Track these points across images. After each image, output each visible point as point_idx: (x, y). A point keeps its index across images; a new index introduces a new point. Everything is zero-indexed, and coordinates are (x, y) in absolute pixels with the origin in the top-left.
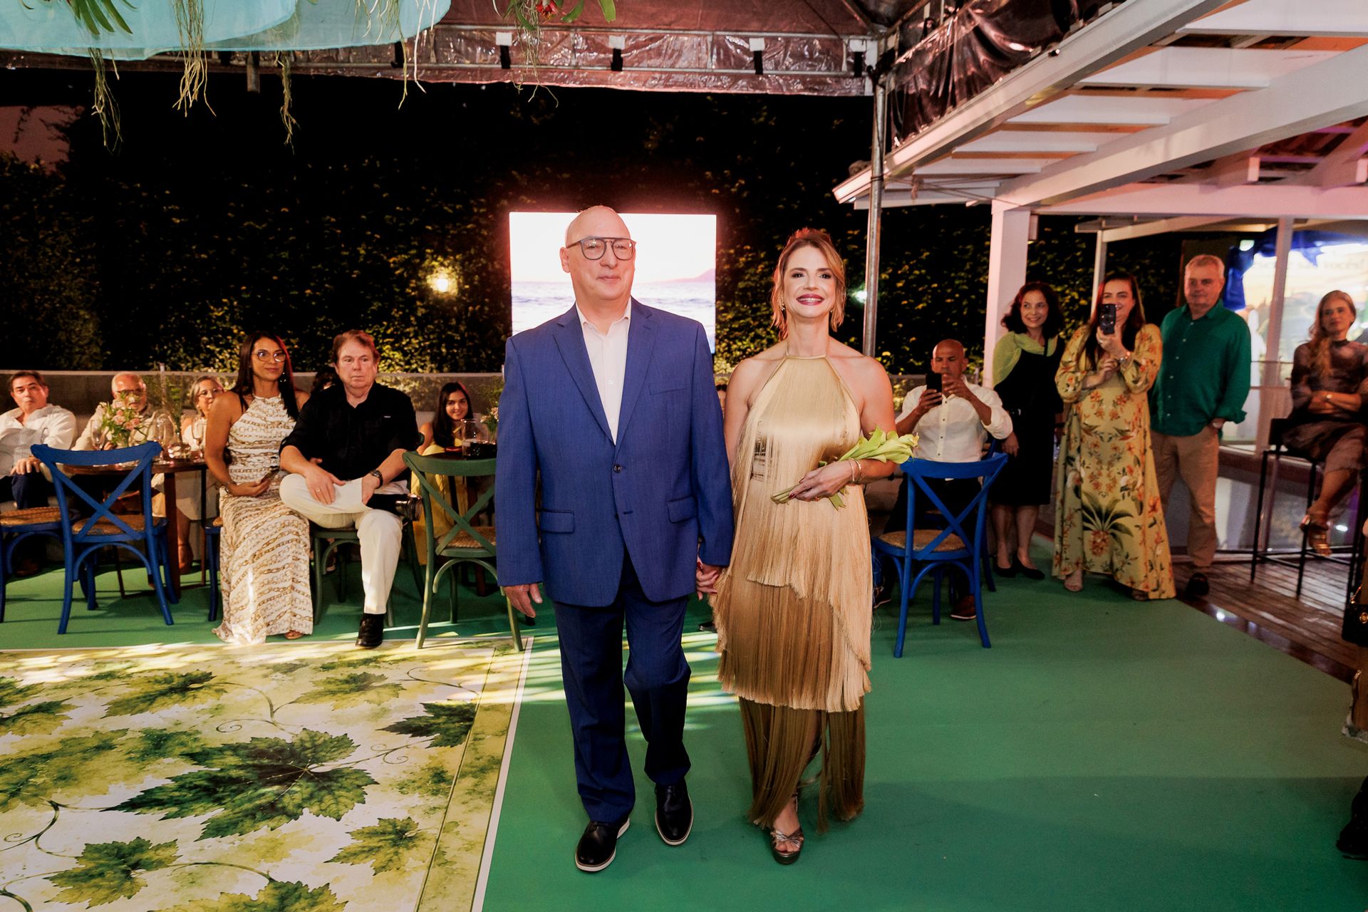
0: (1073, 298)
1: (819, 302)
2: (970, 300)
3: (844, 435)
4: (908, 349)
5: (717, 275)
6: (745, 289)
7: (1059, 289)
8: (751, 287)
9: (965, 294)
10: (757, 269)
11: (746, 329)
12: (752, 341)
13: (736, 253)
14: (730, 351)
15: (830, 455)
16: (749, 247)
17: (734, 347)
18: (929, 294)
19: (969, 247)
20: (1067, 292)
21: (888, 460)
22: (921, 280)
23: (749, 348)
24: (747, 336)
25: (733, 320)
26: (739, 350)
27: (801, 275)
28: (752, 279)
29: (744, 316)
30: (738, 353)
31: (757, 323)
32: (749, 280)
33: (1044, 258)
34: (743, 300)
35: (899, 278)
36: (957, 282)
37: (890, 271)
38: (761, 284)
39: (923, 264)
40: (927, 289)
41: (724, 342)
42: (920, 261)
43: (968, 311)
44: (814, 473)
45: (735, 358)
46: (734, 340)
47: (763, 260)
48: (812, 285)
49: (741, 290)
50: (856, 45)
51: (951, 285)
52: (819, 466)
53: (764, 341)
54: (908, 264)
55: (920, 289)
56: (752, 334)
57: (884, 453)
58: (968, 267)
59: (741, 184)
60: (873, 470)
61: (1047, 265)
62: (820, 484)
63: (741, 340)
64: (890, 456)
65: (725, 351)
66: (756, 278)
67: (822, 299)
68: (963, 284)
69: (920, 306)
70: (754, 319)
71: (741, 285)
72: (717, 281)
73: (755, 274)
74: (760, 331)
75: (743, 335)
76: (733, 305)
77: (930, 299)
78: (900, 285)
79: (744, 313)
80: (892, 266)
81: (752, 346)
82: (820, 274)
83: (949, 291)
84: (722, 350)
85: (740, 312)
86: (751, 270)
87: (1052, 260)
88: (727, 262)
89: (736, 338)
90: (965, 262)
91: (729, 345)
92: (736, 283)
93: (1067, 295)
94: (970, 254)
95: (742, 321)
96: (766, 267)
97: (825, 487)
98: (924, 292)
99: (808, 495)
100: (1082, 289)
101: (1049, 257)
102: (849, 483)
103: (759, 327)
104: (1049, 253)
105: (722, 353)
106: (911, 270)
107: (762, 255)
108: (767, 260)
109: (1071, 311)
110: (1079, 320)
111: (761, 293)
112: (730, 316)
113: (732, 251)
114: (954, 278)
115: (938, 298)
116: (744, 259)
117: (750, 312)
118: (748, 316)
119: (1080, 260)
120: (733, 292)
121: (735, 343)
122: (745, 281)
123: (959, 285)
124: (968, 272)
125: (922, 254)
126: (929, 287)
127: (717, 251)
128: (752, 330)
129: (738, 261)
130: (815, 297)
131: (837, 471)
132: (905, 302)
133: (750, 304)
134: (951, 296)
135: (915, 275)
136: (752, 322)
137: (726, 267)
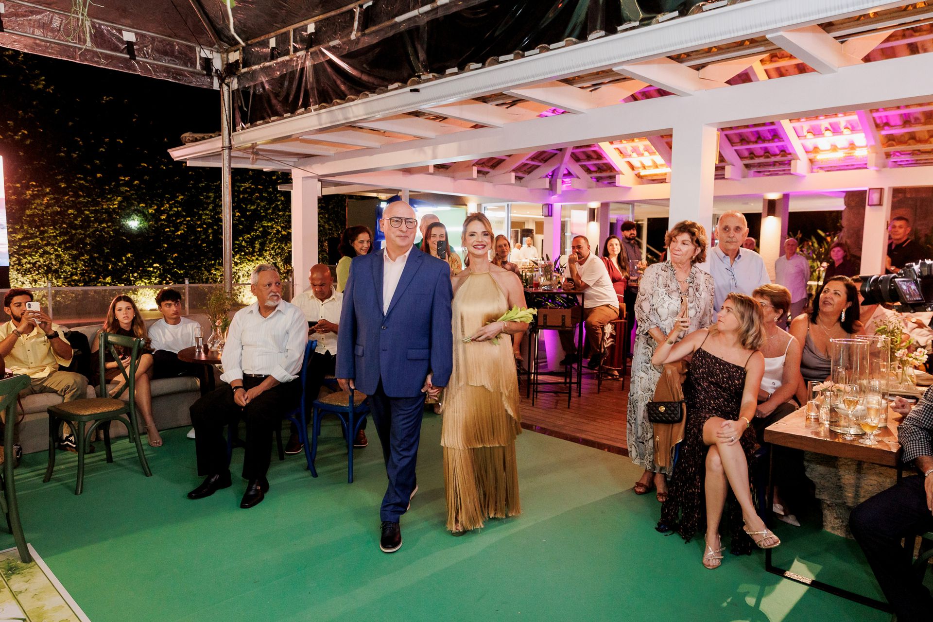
0: (278, 230)
1: (484, 247)
2: (213, 229)
3: (499, 309)
4: (172, 262)
5: (6, 204)
6: (32, 216)
7: (269, 224)
8: (38, 214)
9: (210, 225)
10: (43, 200)
11: (36, 247)
12: (41, 256)
13: (21, 187)
14: (20, 264)
15: (491, 319)
16: (34, 183)
17: (24, 261)
18: (185, 224)
19: (211, 194)
20: (274, 226)
21: (521, 321)
22: (178, 215)
23: (39, 261)
24: (36, 252)
25: (21, 240)
26: (30, 263)
27: (474, 235)
28: (39, 208)
29: (33, 236)
30: (28, 266)
31: (44, 242)
32: (35, 208)
33: (258, 205)
34: (31, 224)
35: (163, 213)
36: (204, 217)
37: (156, 207)
38: (47, 212)
39: (181, 204)
40: (183, 221)
41: (14, 256)
42: (177, 202)
43: (213, 237)
44: (483, 328)
45: (26, 270)
46: (24, 255)
47: (48, 193)
48: (480, 240)
49: (28, 216)
50: (205, 53)
51: (200, 218)
52: (486, 324)
53: (53, 257)
54: (168, 203)
55: (178, 221)
56: (41, 251)
57: (519, 318)
58: (211, 207)
59: (23, 133)
60: (514, 326)
61: (261, 209)
62: (486, 333)
63: (31, 256)
64: (523, 319)
65: (15, 264)
66: (42, 208)
67: (485, 246)
68: (208, 219)
69: (179, 233)
70: (42, 239)
71: (28, 212)
72: (7, 209)
73: (42, 204)
74: (48, 248)
75: (33, 251)
76: (22, 227)
77: (186, 228)
78: (163, 217)
79: (32, 234)
80: (156, 204)
81: (41, 260)
82: (483, 234)
83: (199, 223)
84: (12, 264)
85: (28, 233)
86: (38, 201)
87: (264, 206)
88: (14, 194)
89: (26, 253)
90: (208, 204)
91: (19, 260)
92: (24, 210)
93: (274, 228)
94: (212, 199)
95: (31, 241)
96: (51, 199)
97: (488, 334)
98: (181, 223)
99: (480, 339)
100: (282, 225)
101: (262, 204)
102: (501, 332)
103: (47, 245)
104: (262, 201)
105: (13, 266)
106: (171, 208)
107: (48, 190)
108: (52, 194)
109: (277, 238)
110: (282, 243)
111: (48, 219)
112: (19, 236)
113: (18, 185)
114: (202, 214)
115: (191, 228)
116: (30, 192)
117: (38, 233)
118: (37, 237)
119: (280, 207)
120: (21, 218)
121: (25, 258)
122: (31, 209)
123: (205, 219)
124: (210, 211)
125: (178, 197)
126: (185, 220)
127: (5, 184)
128: (40, 248)
129: (25, 194)
130: (482, 245)
131: (494, 327)
132: (168, 230)
133: (37, 227)
134: (200, 226)
135: (174, 211)
136: (41, 242)
137: (13, 197)
